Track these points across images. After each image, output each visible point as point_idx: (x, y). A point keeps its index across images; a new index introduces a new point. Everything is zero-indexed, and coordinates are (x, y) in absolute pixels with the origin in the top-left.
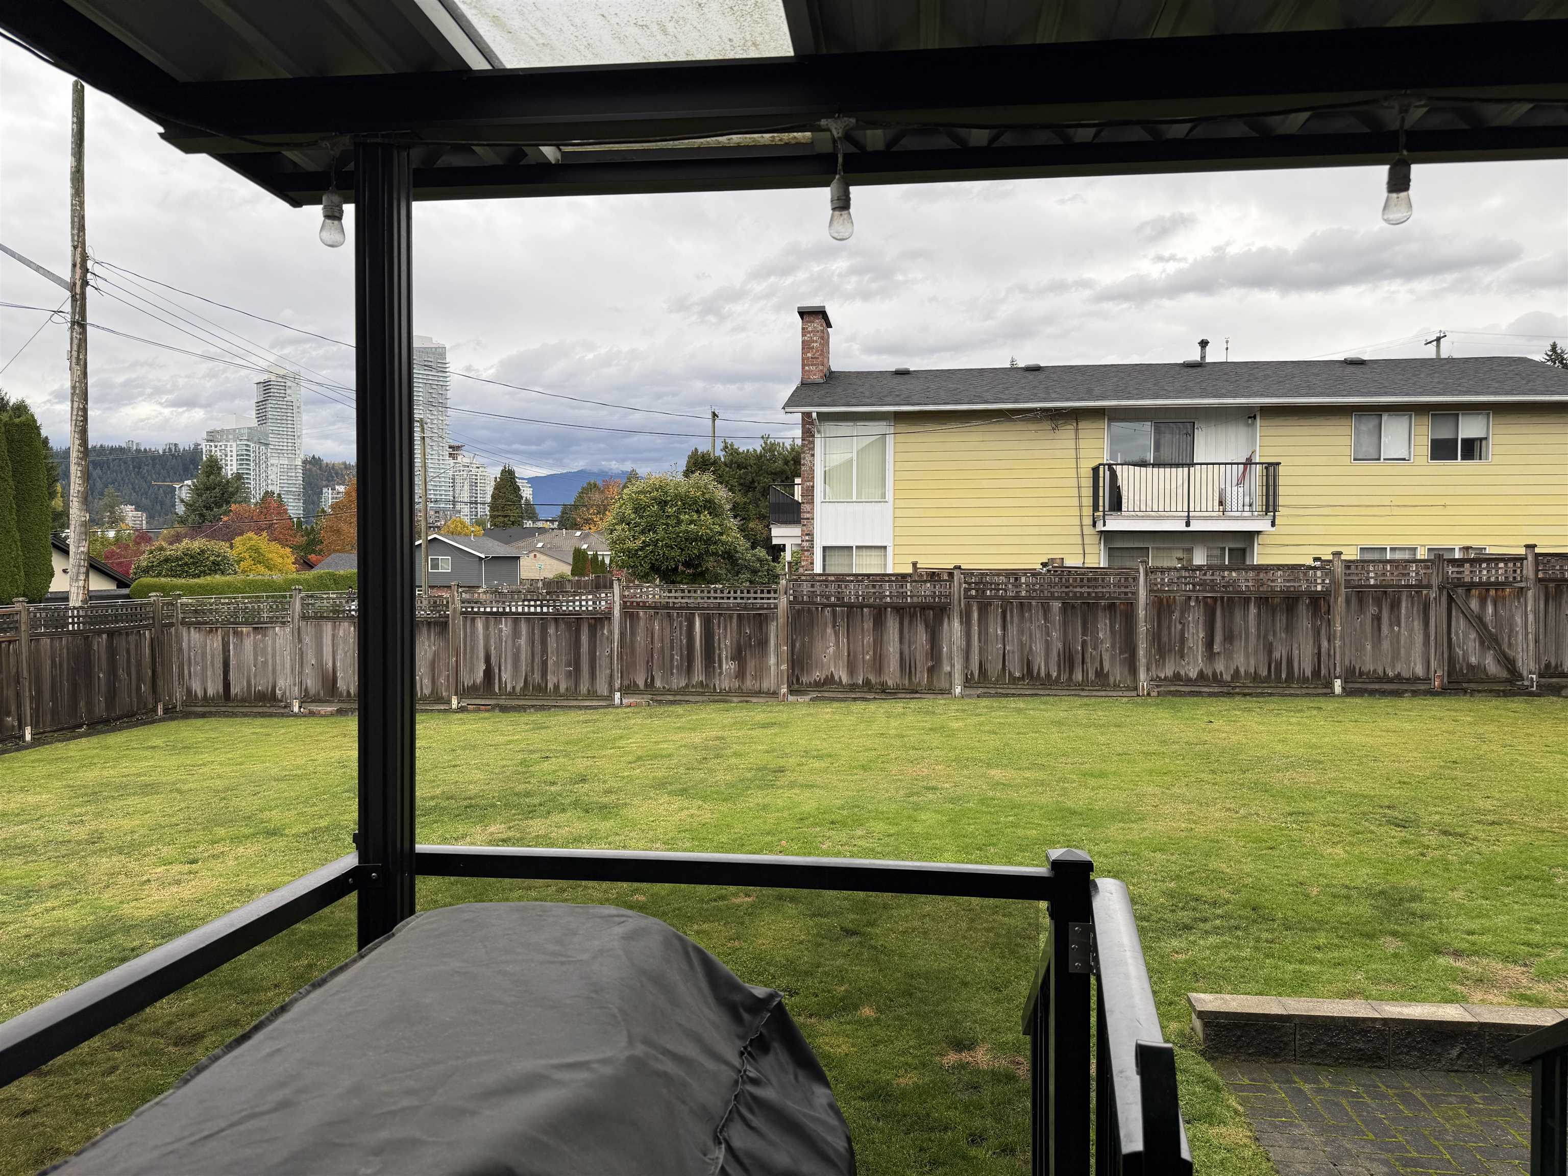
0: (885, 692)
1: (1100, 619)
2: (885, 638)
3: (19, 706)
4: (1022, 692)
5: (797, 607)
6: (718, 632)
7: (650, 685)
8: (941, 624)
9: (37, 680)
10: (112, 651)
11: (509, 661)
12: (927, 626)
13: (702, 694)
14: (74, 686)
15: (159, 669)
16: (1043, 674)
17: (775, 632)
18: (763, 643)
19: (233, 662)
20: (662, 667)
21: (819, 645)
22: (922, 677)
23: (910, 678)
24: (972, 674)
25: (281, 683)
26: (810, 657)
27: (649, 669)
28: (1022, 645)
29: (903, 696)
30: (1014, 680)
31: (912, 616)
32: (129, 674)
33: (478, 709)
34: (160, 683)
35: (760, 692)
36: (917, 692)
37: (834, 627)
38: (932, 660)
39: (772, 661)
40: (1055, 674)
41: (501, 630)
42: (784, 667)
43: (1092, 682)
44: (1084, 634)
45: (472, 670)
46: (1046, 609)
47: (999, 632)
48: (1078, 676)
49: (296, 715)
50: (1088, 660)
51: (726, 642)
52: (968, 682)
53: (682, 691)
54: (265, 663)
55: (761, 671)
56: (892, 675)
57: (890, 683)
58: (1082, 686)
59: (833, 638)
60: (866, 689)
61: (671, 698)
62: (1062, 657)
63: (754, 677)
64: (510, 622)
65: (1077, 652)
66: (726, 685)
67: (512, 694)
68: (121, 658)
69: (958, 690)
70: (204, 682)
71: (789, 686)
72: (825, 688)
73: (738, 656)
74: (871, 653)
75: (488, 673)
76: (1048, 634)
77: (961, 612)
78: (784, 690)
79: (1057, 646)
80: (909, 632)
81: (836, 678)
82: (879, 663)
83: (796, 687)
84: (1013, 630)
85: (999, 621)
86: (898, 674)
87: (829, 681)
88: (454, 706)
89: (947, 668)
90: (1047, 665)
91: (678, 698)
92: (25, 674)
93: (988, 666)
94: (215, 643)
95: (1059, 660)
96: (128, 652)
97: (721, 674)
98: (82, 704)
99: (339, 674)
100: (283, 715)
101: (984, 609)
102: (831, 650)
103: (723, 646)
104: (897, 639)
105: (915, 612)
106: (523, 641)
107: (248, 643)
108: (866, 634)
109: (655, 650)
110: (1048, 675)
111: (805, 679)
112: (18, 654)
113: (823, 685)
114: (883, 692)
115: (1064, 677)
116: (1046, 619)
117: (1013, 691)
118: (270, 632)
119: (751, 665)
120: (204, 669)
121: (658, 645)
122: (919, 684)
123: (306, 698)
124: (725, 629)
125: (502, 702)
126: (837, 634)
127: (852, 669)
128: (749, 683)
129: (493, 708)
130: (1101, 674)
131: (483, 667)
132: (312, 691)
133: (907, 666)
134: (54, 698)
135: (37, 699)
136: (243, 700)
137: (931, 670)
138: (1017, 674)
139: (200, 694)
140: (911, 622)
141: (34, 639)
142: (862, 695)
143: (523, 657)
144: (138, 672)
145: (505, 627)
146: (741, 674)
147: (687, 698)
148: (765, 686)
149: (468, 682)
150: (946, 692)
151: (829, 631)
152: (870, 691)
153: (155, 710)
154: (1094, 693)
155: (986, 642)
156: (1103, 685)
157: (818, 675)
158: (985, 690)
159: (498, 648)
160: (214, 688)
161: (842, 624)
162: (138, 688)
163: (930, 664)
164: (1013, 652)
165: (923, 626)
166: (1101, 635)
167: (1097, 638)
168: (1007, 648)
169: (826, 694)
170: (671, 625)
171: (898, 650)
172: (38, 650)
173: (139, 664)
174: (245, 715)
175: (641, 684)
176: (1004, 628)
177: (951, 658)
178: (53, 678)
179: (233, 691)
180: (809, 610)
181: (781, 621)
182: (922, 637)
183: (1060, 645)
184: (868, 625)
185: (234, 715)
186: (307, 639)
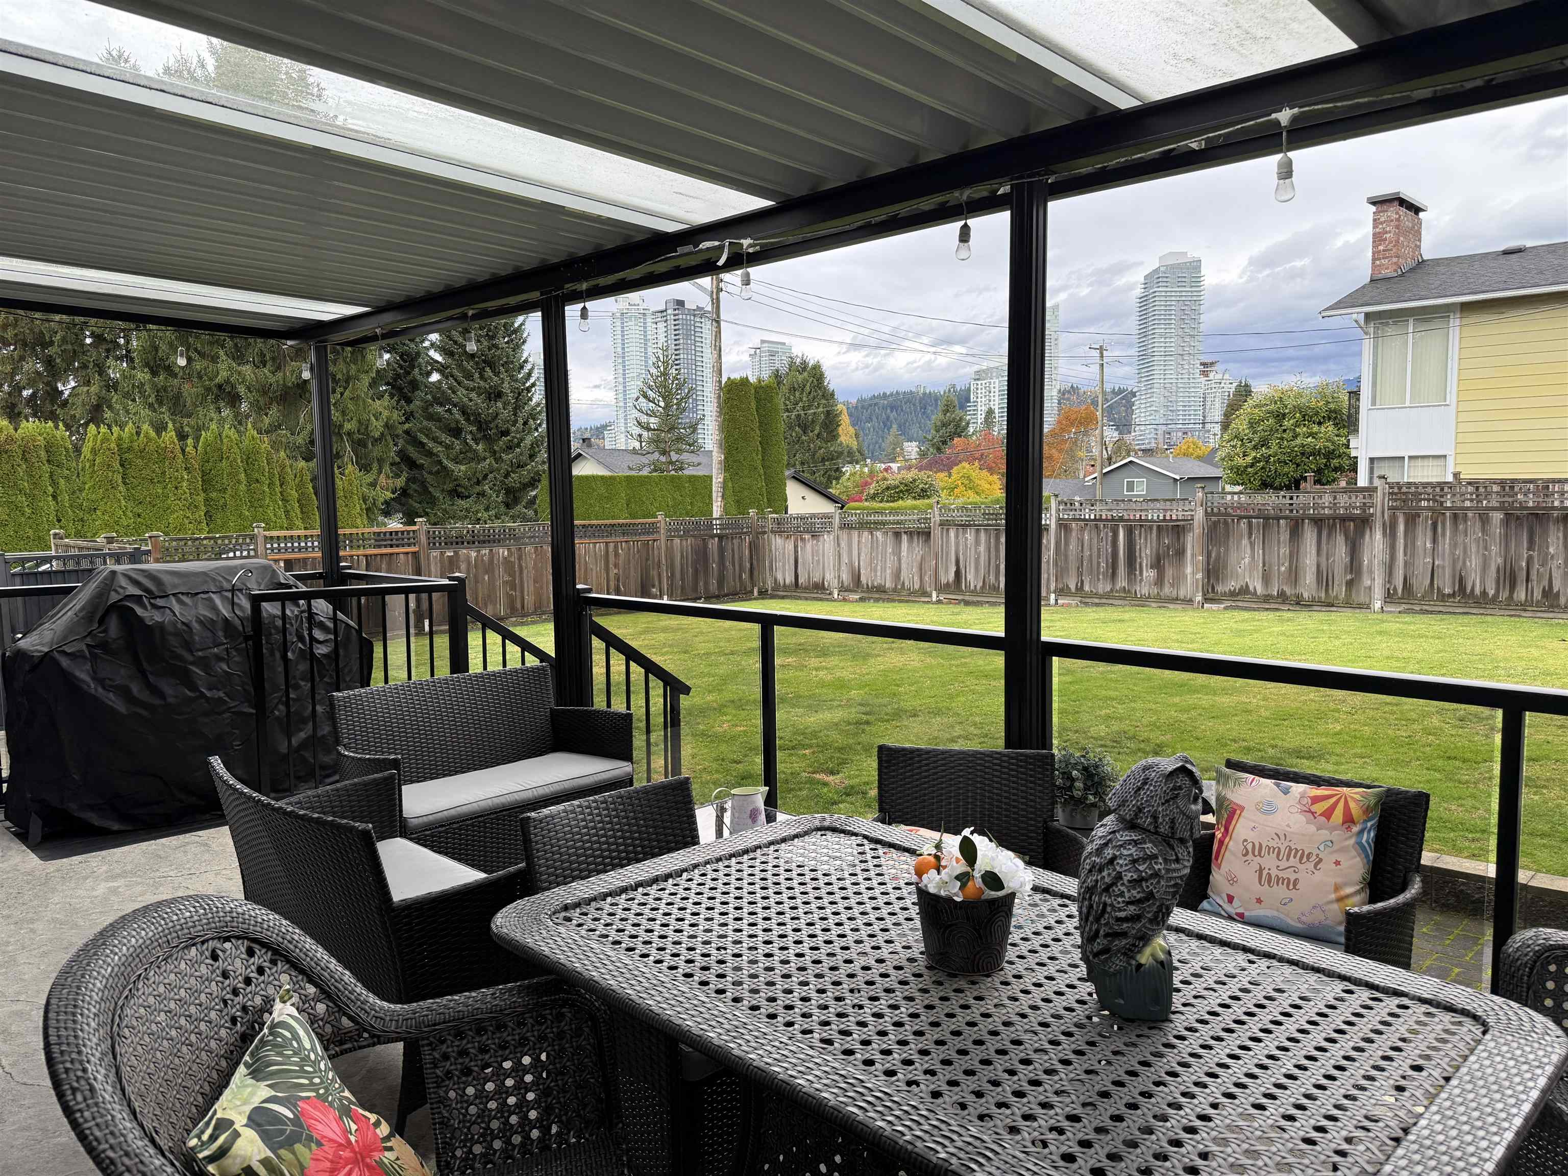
0: (1299, 603)
1: (1551, 533)
2: (1302, 550)
3: (660, 583)
4: (1451, 610)
5: (1213, 518)
6: (1140, 542)
7: (1080, 588)
8: (1362, 535)
9: (672, 566)
10: (721, 550)
11: (973, 565)
12: (1346, 539)
13: (1124, 598)
14: (696, 571)
15: (755, 562)
16: (1477, 591)
17: (1193, 543)
18: (1180, 553)
19: (800, 560)
20: (1091, 573)
21: (1233, 557)
22: (1339, 590)
23: (1327, 591)
24: (1395, 589)
25: (827, 577)
26: (1225, 567)
27: (1080, 574)
28: (1454, 562)
29: (1319, 608)
30: (1443, 597)
31: (1332, 528)
32: (734, 565)
33: (950, 602)
34: (756, 573)
35: (1177, 599)
36: (1333, 606)
37: (1250, 537)
38: (1351, 573)
39: (1189, 570)
40: (1491, 592)
41: (966, 539)
42: (1199, 576)
43: (1538, 602)
44: (1530, 548)
45: (947, 571)
46: (1484, 520)
47: (1428, 545)
48: (1521, 594)
49: (835, 601)
50: (1534, 576)
51: (1146, 551)
52: (1389, 597)
53: (1108, 596)
54: (818, 561)
55: (1178, 580)
56: (1308, 586)
57: (1306, 595)
58: (1524, 607)
59: (1248, 550)
60: (1280, 600)
61: (1097, 601)
62: (1502, 573)
63: (1172, 585)
64: (973, 532)
65: (1521, 568)
66: (1145, 591)
67: (974, 592)
68: (728, 554)
69: (1378, 605)
70: (784, 575)
71: (1204, 595)
72: (1239, 598)
73: (1158, 564)
74: (1287, 564)
75: (958, 573)
76: (1486, 549)
77: (1384, 524)
78: (1199, 598)
79: (1497, 560)
80: (1328, 543)
81: (1251, 588)
82: (1294, 575)
83: (1211, 595)
84: (1446, 543)
85: (1429, 533)
86: (1314, 585)
87: (1245, 591)
88: (934, 598)
89: (1367, 582)
90: (1483, 581)
91: (1104, 601)
92: (664, 562)
93: (1414, 581)
94: (790, 546)
95: (1498, 578)
96: (733, 550)
97: (1141, 580)
98: (701, 584)
99: (862, 572)
100: (827, 600)
101: (1411, 520)
102: (1247, 560)
103: (1143, 555)
104: (1314, 552)
105: (1334, 525)
106: (982, 548)
107: (809, 546)
108: (1282, 545)
109: (1085, 558)
110: (1484, 593)
111: (1220, 588)
112: (659, 549)
113: (1238, 594)
114: (1298, 604)
115: (1504, 595)
116: (1483, 531)
117: (1441, 609)
118: (821, 539)
119: (1169, 572)
120: (784, 566)
121: (1087, 553)
122: (1336, 597)
123: (843, 589)
124: (1146, 539)
125: (967, 598)
126: (1252, 545)
127: (1266, 579)
128: (1167, 590)
129: (959, 602)
130: (1548, 593)
131: (953, 569)
132: (846, 584)
133: (1324, 579)
134: (683, 579)
135: (672, 577)
136: (806, 588)
137: (1350, 584)
138: (1447, 591)
139: (782, 583)
140: (1329, 535)
141: (669, 539)
142: (1276, 606)
143: (982, 559)
144: (741, 565)
145: (970, 535)
146: (1160, 581)
147: (1111, 601)
148: (1182, 594)
149: (944, 580)
150: (1367, 606)
151: (1245, 541)
152: (1283, 603)
153: (752, 592)
154: (1539, 614)
155: (1413, 555)
156: (1552, 606)
157: (1233, 585)
158: (1406, 606)
159: (965, 554)
160: (789, 579)
161: (1257, 536)
162: (741, 576)
163: (1349, 577)
164: (1444, 567)
165: (1343, 538)
166: (1551, 550)
167: (1547, 554)
168: (1436, 563)
169: (1240, 604)
170: (1099, 535)
171: (1315, 563)
172: (672, 547)
173: (741, 558)
174: (806, 599)
175: (1073, 587)
176: (1434, 541)
177: (1371, 572)
178: (682, 565)
179: (800, 582)
180: (1226, 522)
181: (1197, 531)
182: (1340, 550)
183: (1500, 561)
184: (1285, 536)
185: (800, 598)
186: (843, 544)
